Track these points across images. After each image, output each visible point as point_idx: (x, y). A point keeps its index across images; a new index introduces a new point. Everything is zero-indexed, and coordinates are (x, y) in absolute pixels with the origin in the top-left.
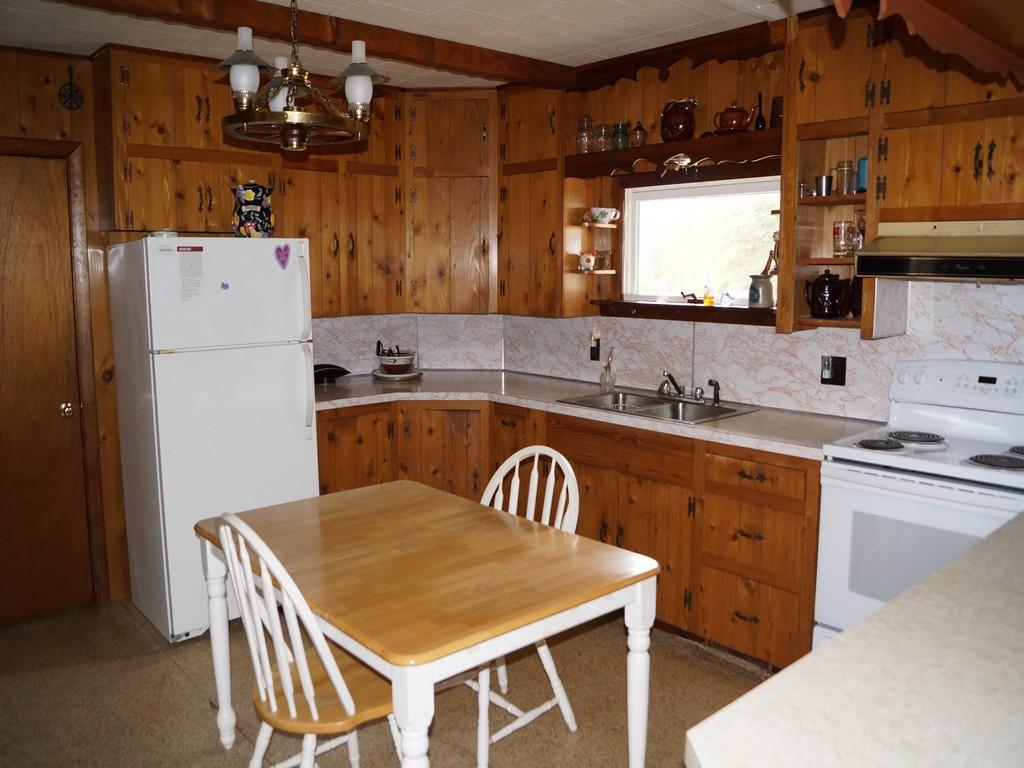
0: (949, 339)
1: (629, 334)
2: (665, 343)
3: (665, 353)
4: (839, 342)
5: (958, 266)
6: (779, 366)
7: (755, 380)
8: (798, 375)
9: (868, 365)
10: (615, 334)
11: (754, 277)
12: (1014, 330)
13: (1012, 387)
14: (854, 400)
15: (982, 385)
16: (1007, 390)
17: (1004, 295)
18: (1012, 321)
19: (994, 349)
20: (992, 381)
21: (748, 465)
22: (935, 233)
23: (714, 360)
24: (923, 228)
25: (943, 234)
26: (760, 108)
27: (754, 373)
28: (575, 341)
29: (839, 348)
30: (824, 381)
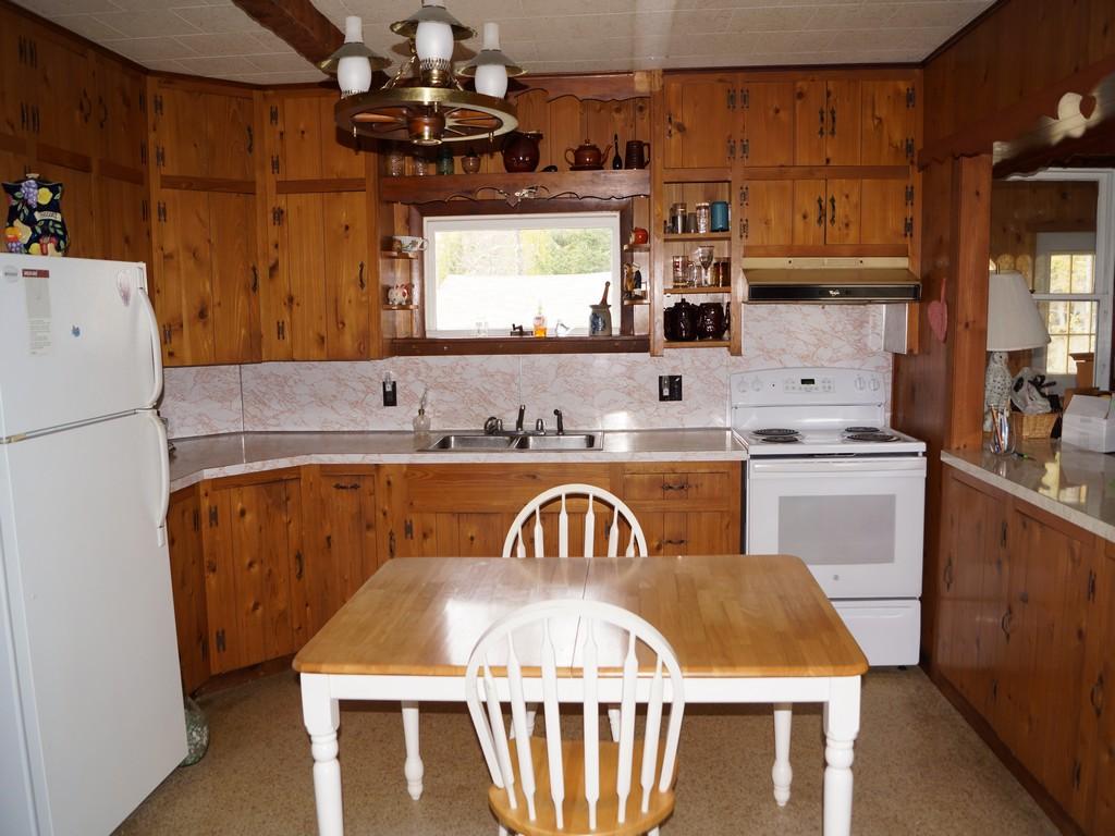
0: (768, 352)
1: (435, 373)
2: (485, 378)
3: (486, 390)
4: (674, 363)
5: (831, 292)
6: (616, 390)
7: (592, 406)
8: (636, 396)
9: (702, 380)
10: (418, 374)
11: (593, 307)
12: (816, 342)
13: (827, 385)
14: (691, 412)
15: (805, 385)
16: (824, 387)
17: (808, 315)
18: (815, 335)
19: (803, 358)
20: (811, 381)
21: (670, 478)
22: (790, 266)
23: (545, 391)
24: (781, 263)
25: (797, 268)
26: (617, 147)
27: (590, 399)
28: (361, 387)
29: (674, 368)
30: (662, 398)
